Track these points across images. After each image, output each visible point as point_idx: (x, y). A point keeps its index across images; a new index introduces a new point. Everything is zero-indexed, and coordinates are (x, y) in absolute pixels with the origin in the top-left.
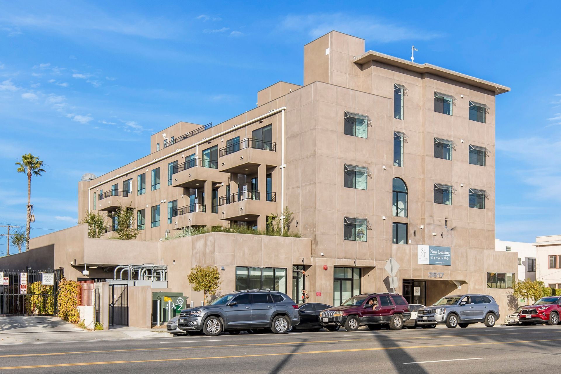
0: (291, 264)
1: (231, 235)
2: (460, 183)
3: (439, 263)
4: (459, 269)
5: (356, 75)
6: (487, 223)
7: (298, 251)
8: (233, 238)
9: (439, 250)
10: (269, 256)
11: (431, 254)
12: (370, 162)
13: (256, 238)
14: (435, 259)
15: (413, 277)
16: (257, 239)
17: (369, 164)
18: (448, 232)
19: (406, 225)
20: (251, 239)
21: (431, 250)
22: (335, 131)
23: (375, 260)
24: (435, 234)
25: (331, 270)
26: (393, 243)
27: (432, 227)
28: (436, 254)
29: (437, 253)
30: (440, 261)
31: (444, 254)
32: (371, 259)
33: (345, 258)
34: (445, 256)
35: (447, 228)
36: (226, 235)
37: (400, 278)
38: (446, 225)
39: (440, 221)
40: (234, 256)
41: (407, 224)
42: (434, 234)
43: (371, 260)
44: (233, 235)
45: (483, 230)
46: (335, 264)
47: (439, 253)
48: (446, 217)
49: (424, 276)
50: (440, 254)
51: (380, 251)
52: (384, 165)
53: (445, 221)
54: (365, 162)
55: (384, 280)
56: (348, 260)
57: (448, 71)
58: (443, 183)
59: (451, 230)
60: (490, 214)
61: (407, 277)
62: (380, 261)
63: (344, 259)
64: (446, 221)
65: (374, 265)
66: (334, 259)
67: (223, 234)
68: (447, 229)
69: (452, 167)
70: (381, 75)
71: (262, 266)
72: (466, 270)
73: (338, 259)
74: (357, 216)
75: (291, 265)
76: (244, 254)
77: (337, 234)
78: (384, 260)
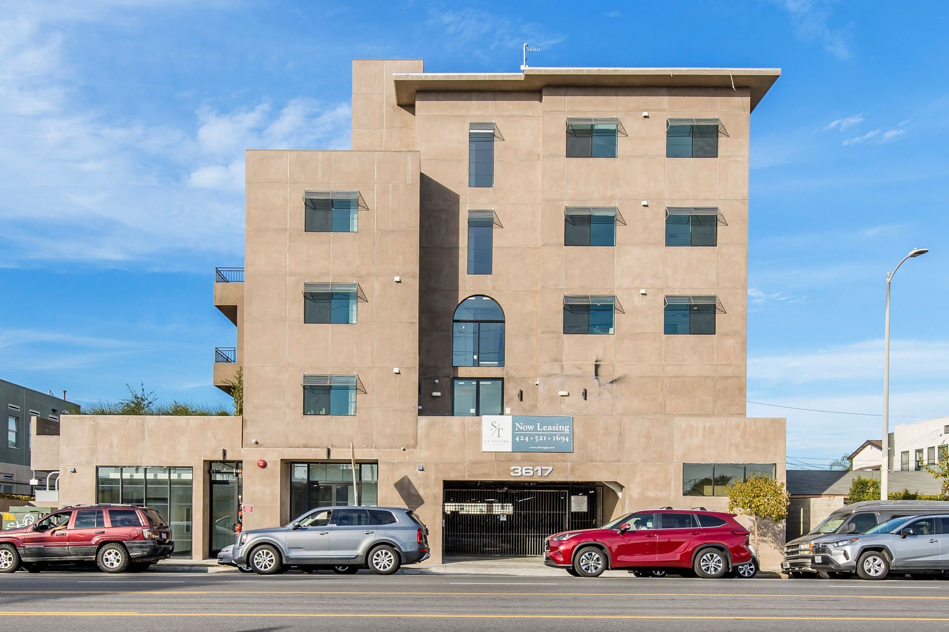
0: (201, 459)
1: (89, 418)
2: (639, 288)
3: (540, 447)
4: (598, 458)
5: (402, 127)
6: (719, 363)
7: (215, 439)
8: (92, 423)
9: (539, 424)
10: (157, 448)
11: (517, 431)
12: (364, 272)
13: (133, 421)
14: (527, 440)
15: (469, 476)
16: (135, 422)
17: (361, 277)
18: (602, 387)
19: (501, 381)
20: (124, 422)
21: (517, 424)
22: (285, 230)
23: (376, 448)
24: (565, 393)
25: (275, 468)
26: (419, 415)
27: (557, 381)
28: (531, 431)
29: (535, 430)
30: (542, 443)
31: (552, 431)
32: (365, 446)
33: (305, 446)
34: (556, 435)
35: (601, 381)
36: (79, 418)
37: (435, 479)
38: (596, 374)
39: (578, 368)
40: (93, 451)
41: (502, 379)
42: (561, 393)
43: (366, 448)
44: (91, 418)
45: (706, 377)
46: (284, 456)
47: (539, 429)
48: (597, 357)
49: (499, 474)
50: (543, 431)
51: (388, 432)
52: (397, 275)
53: (594, 366)
54: (352, 275)
55: (394, 483)
56: (313, 449)
57: (585, 71)
58: (589, 294)
59: (612, 382)
60: (729, 342)
61: (453, 476)
62: (387, 450)
63: (303, 448)
64: (597, 367)
65: (372, 457)
66: (280, 449)
67: (74, 418)
68: (599, 382)
69: (614, 258)
70: (436, 113)
71: (145, 463)
72: (619, 461)
73: (291, 448)
74: (333, 372)
75: (200, 461)
76: (111, 446)
77: (288, 406)
78: (396, 448)
